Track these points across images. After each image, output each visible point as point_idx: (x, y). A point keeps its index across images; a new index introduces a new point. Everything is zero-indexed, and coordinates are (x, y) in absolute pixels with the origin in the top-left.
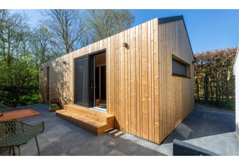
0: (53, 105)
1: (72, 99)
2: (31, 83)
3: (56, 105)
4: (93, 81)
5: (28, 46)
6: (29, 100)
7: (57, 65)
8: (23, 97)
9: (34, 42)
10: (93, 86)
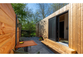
0: (40, 38)
1: (47, 37)
2: (33, 30)
3: (41, 38)
4: (58, 29)
5: (33, 19)
6: (33, 35)
7: (41, 23)
8: (31, 34)
9: (34, 17)
10: (58, 31)
